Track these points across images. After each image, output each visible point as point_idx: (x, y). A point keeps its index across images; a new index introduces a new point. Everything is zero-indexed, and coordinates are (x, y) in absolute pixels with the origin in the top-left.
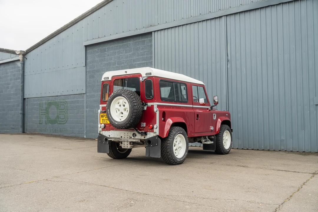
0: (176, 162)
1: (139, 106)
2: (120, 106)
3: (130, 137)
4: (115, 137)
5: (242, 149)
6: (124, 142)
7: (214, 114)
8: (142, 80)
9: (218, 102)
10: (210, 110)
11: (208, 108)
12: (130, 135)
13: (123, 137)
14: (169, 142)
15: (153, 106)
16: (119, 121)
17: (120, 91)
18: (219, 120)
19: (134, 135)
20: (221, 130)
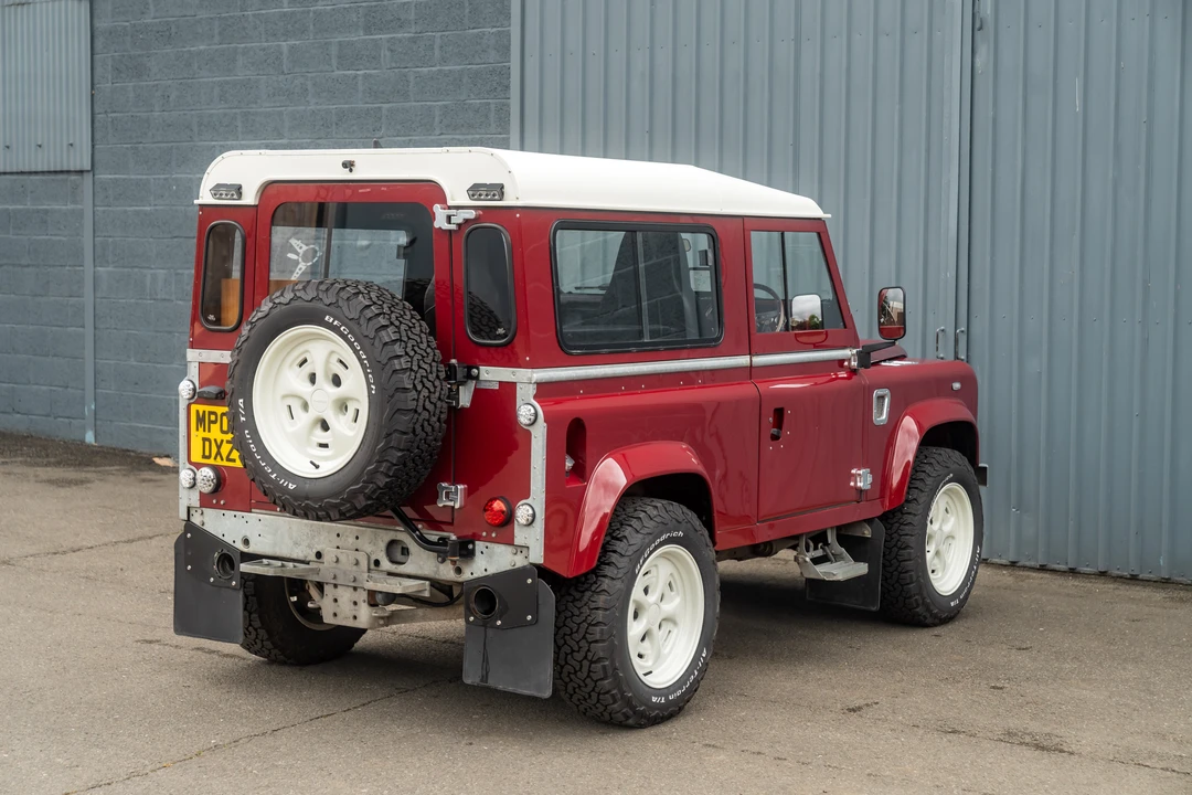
0: (642, 715)
1: (425, 393)
2: (313, 378)
3: (373, 558)
4: (278, 553)
5: (1043, 569)
6: (336, 586)
7: (876, 393)
8: (446, 226)
9: (902, 316)
10: (853, 372)
11: (841, 362)
12: (369, 548)
13: (328, 558)
14: (601, 600)
15: (509, 389)
16: (305, 470)
17: (311, 294)
18: (909, 423)
19: (395, 551)
20: (918, 484)
